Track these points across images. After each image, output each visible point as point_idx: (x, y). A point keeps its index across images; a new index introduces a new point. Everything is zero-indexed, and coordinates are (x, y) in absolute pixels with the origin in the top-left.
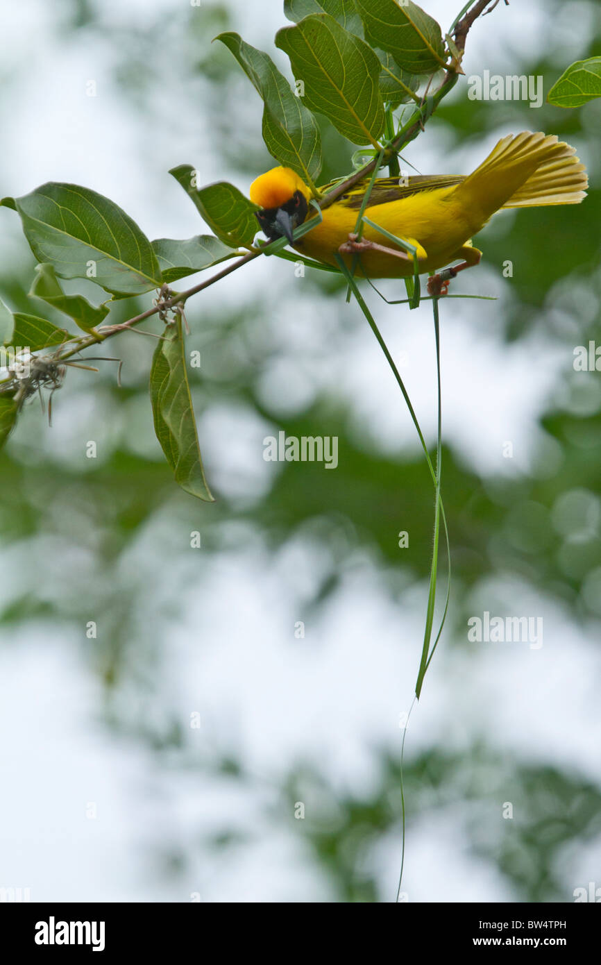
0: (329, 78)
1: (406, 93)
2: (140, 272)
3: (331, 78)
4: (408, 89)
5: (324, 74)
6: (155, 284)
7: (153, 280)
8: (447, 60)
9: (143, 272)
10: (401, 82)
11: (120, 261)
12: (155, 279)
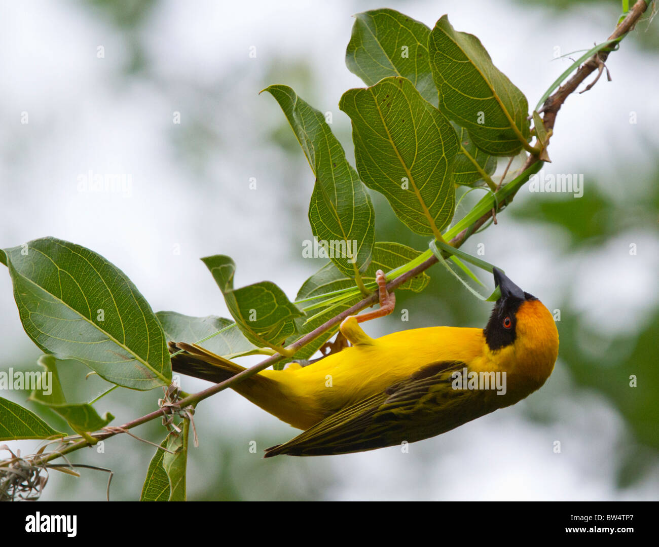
0: (398, 154)
1: (479, 175)
2: (146, 363)
3: (400, 154)
4: (482, 171)
5: (392, 148)
6: (162, 380)
7: (161, 375)
8: (531, 140)
9: (150, 364)
10: (474, 161)
11: (124, 346)
12: (164, 375)
